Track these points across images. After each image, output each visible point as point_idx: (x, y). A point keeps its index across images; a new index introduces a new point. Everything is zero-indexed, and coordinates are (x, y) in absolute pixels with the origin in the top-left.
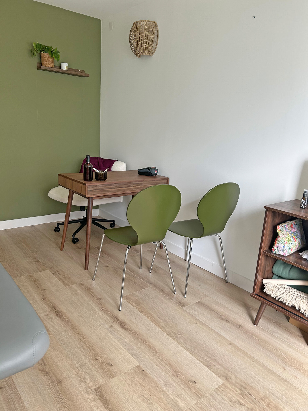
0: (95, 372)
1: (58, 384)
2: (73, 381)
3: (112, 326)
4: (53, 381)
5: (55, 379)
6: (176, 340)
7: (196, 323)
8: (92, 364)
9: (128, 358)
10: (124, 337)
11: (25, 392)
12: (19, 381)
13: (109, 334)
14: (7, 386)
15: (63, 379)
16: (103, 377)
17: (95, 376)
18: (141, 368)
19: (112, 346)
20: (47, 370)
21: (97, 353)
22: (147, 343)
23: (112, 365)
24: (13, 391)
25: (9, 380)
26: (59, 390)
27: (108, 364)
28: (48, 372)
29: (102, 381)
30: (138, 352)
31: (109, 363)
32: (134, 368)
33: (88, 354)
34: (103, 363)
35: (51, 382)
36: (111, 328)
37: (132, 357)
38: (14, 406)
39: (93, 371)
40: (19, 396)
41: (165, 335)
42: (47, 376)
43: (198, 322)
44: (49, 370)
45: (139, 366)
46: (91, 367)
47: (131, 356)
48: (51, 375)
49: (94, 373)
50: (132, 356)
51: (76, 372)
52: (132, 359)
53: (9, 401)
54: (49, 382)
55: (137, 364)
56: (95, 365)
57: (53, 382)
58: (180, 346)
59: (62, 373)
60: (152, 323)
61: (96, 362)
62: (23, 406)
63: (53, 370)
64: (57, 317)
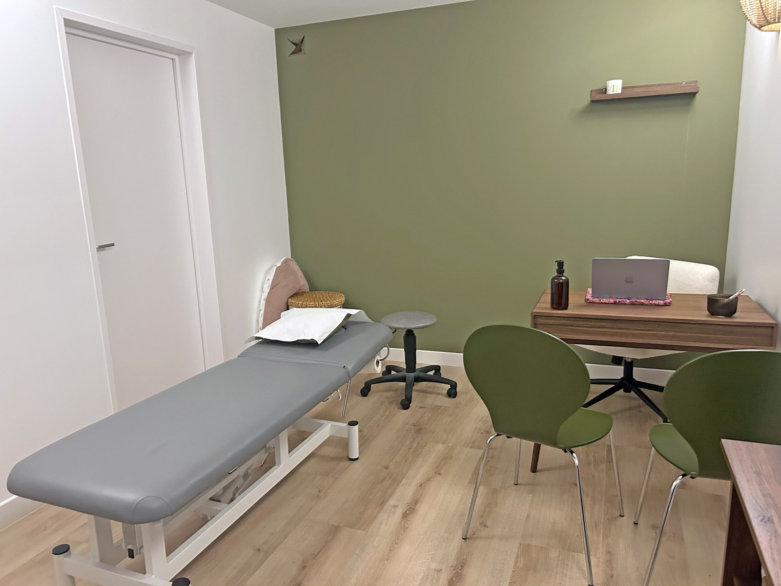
3: (441, 570)
12: (277, 555)
35: (293, 578)
36: (436, 572)
42: (300, 569)
48: (303, 572)
57: (295, 580)
59: (314, 578)
64: (401, 515)
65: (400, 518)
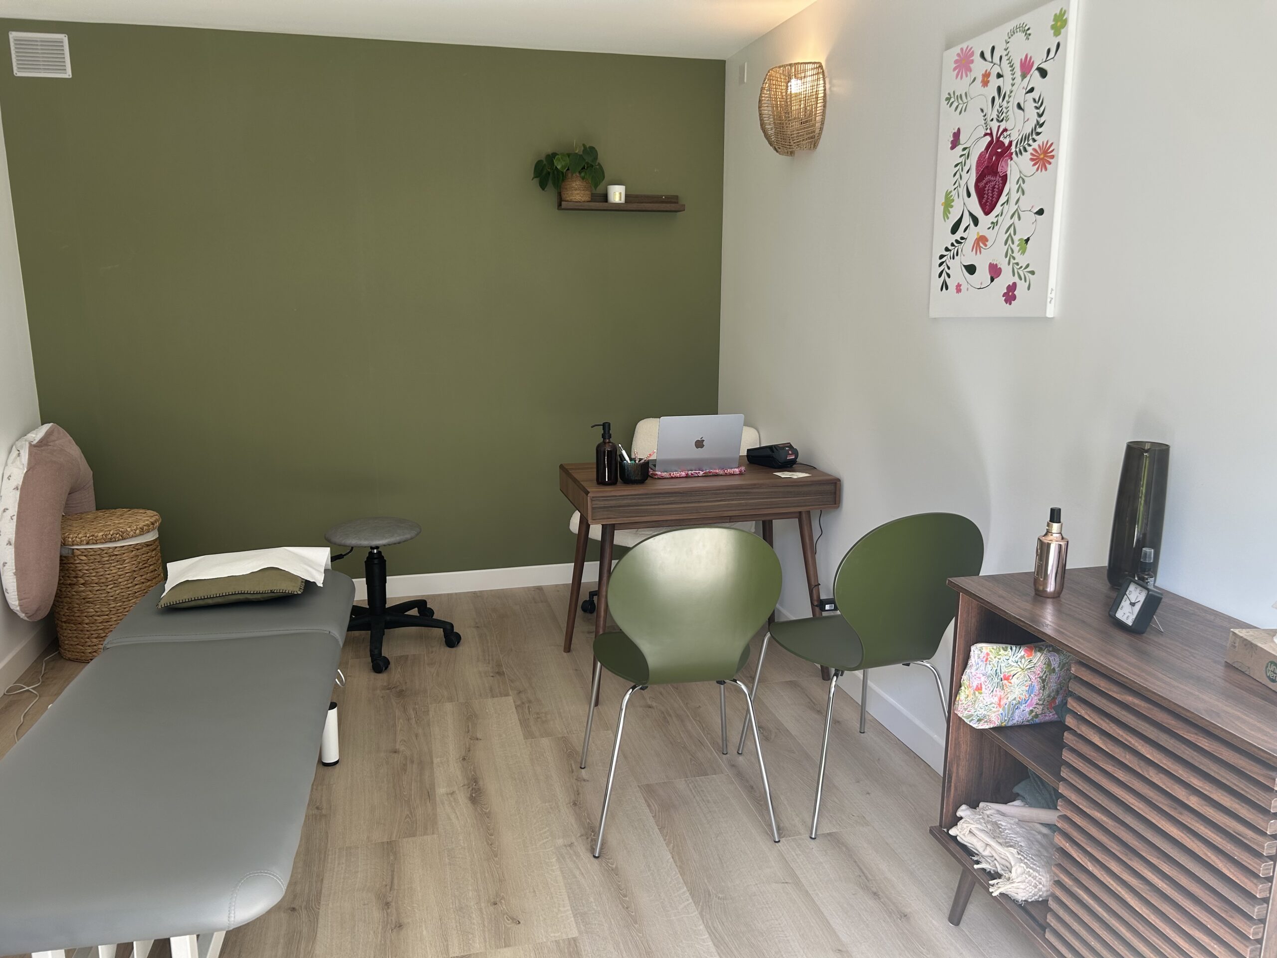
0: (475, 926)
1: (395, 930)
2: (425, 932)
3: (572, 843)
4: (390, 921)
5: (393, 920)
6: (702, 907)
7: (784, 881)
8: (481, 910)
9: (562, 917)
10: (582, 874)
11: (329, 928)
12: (330, 905)
13: (554, 860)
14: (306, 909)
15: (408, 923)
16: (485, 941)
17: (472, 934)
18: (578, 944)
19: (544, 886)
20: (389, 899)
21: (503, 892)
22: (627, 899)
23: (519, 923)
24: (310, 920)
25: (314, 900)
26: (390, 942)
27: (513, 919)
28: (388, 903)
29: (480, 947)
30: (593, 912)
31: (517, 917)
32: (561, 941)
33: (484, 889)
34: (504, 915)
35: (384, 922)
36: (568, 848)
37: (573, 919)
38: (296, 946)
39: (474, 924)
40: (314, 932)
41: (682, 891)
42: (383, 909)
43: (790, 881)
44: (392, 900)
45: (575, 940)
46: (474, 916)
47: (572, 916)
48: (391, 910)
49: (474, 928)
50: (575, 916)
51: (440, 916)
52: (569, 921)
53: (294, 936)
54: (381, 920)
55: (574, 933)
56: (485, 913)
57: (387, 923)
58: (701, 922)
59: (415, 911)
60: (670, 856)
61: (492, 908)
62: (312, 952)
63: (400, 903)
64: (469, 802)
65: (470, 805)
